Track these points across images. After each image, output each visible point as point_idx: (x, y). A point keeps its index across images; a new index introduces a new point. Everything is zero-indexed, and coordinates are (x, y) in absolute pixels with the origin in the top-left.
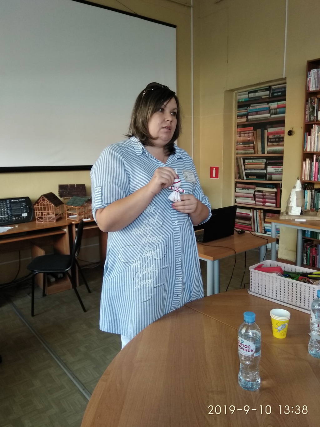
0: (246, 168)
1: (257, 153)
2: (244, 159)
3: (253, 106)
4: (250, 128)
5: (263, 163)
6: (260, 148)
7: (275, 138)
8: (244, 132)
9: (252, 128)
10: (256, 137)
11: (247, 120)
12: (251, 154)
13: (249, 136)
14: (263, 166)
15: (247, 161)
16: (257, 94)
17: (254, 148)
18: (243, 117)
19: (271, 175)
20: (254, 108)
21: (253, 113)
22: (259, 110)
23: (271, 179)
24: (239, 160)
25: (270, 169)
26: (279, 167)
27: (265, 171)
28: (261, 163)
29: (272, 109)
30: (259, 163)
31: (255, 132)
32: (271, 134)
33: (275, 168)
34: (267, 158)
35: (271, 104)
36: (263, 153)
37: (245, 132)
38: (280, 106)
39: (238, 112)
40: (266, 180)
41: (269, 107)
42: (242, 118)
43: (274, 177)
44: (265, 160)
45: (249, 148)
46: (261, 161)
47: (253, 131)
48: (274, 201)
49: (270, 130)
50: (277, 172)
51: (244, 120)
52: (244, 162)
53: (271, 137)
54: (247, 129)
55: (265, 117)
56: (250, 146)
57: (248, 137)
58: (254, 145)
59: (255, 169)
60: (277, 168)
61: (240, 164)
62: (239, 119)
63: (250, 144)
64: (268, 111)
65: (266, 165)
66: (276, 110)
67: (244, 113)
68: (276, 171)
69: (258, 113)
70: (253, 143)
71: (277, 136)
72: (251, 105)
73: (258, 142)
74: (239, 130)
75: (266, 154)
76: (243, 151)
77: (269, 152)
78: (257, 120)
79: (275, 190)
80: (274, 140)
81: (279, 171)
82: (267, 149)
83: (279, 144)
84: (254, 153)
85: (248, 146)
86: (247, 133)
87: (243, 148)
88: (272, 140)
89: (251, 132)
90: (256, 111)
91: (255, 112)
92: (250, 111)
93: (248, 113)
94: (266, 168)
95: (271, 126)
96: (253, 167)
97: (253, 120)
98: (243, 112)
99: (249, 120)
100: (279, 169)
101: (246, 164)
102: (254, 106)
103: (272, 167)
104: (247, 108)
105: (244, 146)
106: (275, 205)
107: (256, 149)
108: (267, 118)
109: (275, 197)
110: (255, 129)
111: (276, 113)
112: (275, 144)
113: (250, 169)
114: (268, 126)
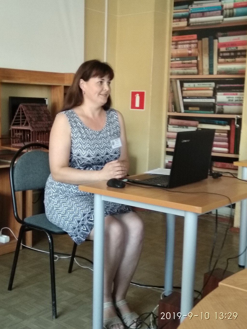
0: (184, 95)
1: (201, 73)
2: (182, 82)
3: (197, 4)
4: (193, 37)
5: (211, 88)
6: (207, 66)
7: (230, 52)
8: (183, 42)
9: (195, 36)
10: (200, 50)
11: (188, 25)
12: (193, 74)
13: (190, 49)
14: (211, 93)
15: (186, 85)
17: (197, 65)
18: (182, 19)
19: (222, 105)
20: (199, 6)
21: (198, 14)
22: (205, 10)
23: (221, 112)
24: (174, 83)
25: (221, 97)
26: (234, 95)
27: (213, 100)
28: (207, 88)
29: (226, 9)
30: (204, 88)
31: (200, 41)
32: (224, 45)
33: (229, 95)
34: (217, 81)
35: (225, 2)
36: (211, 73)
37: (185, 42)
38: (238, 5)
39: (174, 12)
40: (214, 113)
41: (222, 6)
42: (180, 21)
43: (226, 108)
44: (213, 84)
45: (190, 65)
46: (208, 86)
47: (196, 41)
48: (226, 144)
49: (223, 40)
50: (231, 102)
51: (183, 24)
52: (182, 86)
53: (223, 49)
54: (187, 37)
55: (215, 21)
56: (191, 63)
57: (189, 50)
58: (198, 61)
59: (198, 97)
60: (232, 95)
61: (175, 89)
62: (175, 22)
63: (191, 60)
64: (220, 12)
65: (215, 91)
66: (231, 11)
67: (184, 13)
68: (229, 100)
69: (205, 14)
70: (196, 58)
71: (233, 48)
72: (195, 2)
73: (204, 58)
74: (175, 38)
75: (215, 75)
76: (181, 71)
77: (219, 73)
78: (203, 24)
79: (227, 128)
80: (228, 54)
81: (234, 101)
82: (218, 67)
83: (235, 61)
84: (198, 74)
85: (189, 63)
86: (187, 44)
87: (182, 65)
88: (225, 54)
89: (193, 41)
90: (202, 10)
91: (201, 12)
92: (192, 11)
93: (190, 14)
94: (214, 96)
95: (223, 34)
96: (196, 94)
97: (197, 24)
98: (182, 12)
99: (191, 24)
100: (234, 96)
101: (185, 89)
102: (200, 4)
103: (224, 95)
104: (188, 6)
105: (182, 63)
106: (226, 150)
107: (200, 68)
108: (218, 22)
109: (227, 138)
110: (199, 38)
111: (232, 15)
112: (229, 60)
113: (190, 97)
114: (219, 34)
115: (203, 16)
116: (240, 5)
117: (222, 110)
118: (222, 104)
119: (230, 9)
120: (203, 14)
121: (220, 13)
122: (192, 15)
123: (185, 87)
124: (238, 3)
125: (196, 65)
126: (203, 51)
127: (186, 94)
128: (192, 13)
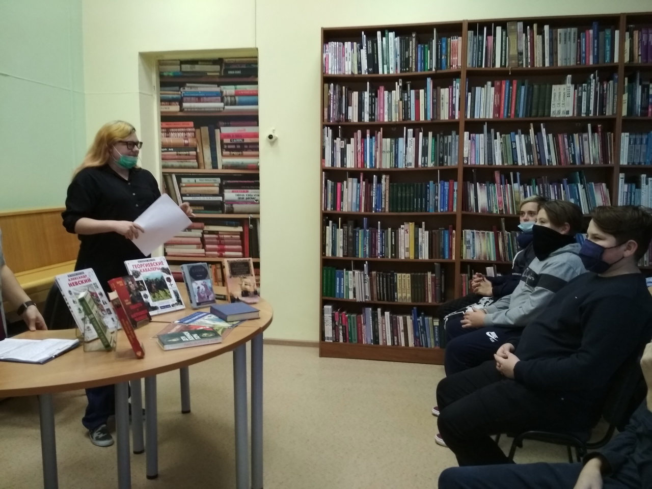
0: (182, 192)
1: (203, 167)
2: (179, 177)
3: (191, 87)
4: (189, 124)
5: (216, 185)
6: (208, 159)
7: (236, 144)
8: (176, 130)
9: (191, 124)
10: (199, 140)
11: (182, 110)
12: (193, 168)
13: (186, 138)
14: (217, 189)
15: (184, 180)
16: (198, 68)
17: (197, 157)
18: (173, 103)
19: (232, 205)
20: (193, 90)
21: (192, 98)
22: (201, 95)
23: (231, 211)
24: (169, 178)
25: (230, 195)
26: (244, 192)
27: (220, 198)
28: (212, 184)
29: (226, 96)
30: (208, 184)
31: (198, 131)
32: (228, 136)
33: (238, 192)
34: (223, 177)
35: (224, 88)
36: (215, 166)
37: (179, 130)
38: (240, 93)
39: (161, 94)
40: (223, 213)
41: (222, 92)
42: (170, 105)
43: (236, 207)
44: (219, 180)
45: (187, 157)
46: (213, 181)
47: (194, 130)
48: (240, 247)
49: (226, 130)
51: (175, 108)
52: (179, 182)
53: (227, 141)
54: (181, 124)
55: (215, 108)
56: (189, 155)
57: (184, 139)
58: (197, 153)
59: (201, 195)
60: (242, 192)
61: (170, 185)
62: (163, 105)
63: (189, 151)
64: (219, 98)
65: (222, 188)
66: (233, 99)
67: (175, 96)
68: (240, 198)
69: (202, 99)
70: (195, 149)
71: (239, 140)
72: (188, 85)
73: (204, 149)
74: (165, 125)
75: (220, 170)
76: (176, 163)
77: (225, 167)
78: (200, 110)
79: (240, 229)
80: (233, 147)
81: (245, 199)
83: (242, 154)
84: (199, 167)
85: (186, 155)
86: (181, 132)
87: (177, 157)
88: (229, 147)
89: (189, 130)
90: (197, 95)
91: (196, 97)
93: (182, 98)
94: (221, 193)
95: (226, 123)
96: (198, 191)
97: (193, 110)
98: (171, 94)
99: (185, 110)
100: (245, 194)
101: (184, 185)
102: (194, 87)
103: (233, 192)
104: (180, 88)
105: (177, 155)
106: (240, 254)
107: (201, 161)
108: (219, 109)
109: (240, 241)
110: (197, 126)
111: (234, 103)
112: (235, 153)
113: (190, 195)
114: (221, 123)
115: (199, 101)
116: (242, 93)
117: (231, 209)
118: (232, 202)
119: (231, 96)
120: (199, 99)
121: (220, 100)
122: (185, 99)
123: (184, 183)
124: (241, 91)
125: (195, 157)
126: (203, 141)
127: (186, 191)
128: (184, 96)
